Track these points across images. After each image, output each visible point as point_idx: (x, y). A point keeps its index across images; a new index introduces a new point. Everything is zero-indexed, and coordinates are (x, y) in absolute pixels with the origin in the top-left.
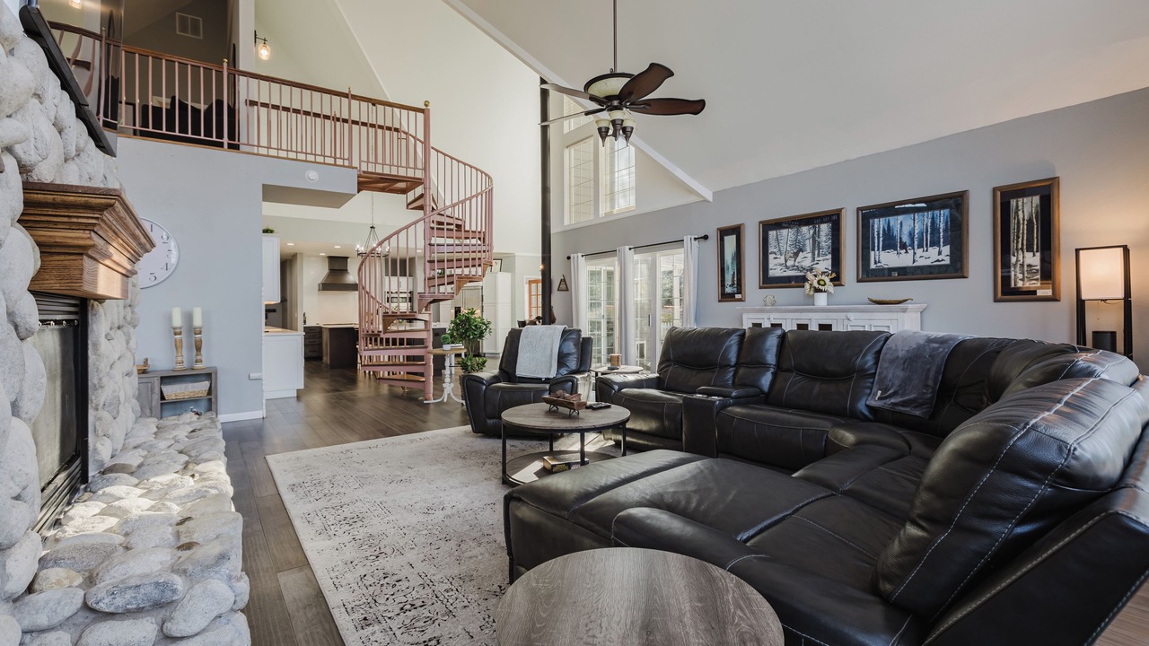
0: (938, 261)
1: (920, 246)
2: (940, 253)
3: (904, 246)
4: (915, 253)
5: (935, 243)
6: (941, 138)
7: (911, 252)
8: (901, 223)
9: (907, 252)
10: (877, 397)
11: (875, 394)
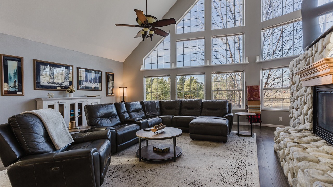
0: (97, 86)
1: (93, 82)
2: (97, 85)
3: (90, 81)
4: (92, 84)
5: (96, 82)
6: (97, 56)
7: (91, 83)
8: (89, 75)
9: (90, 83)
10: (148, 113)
11: (147, 113)
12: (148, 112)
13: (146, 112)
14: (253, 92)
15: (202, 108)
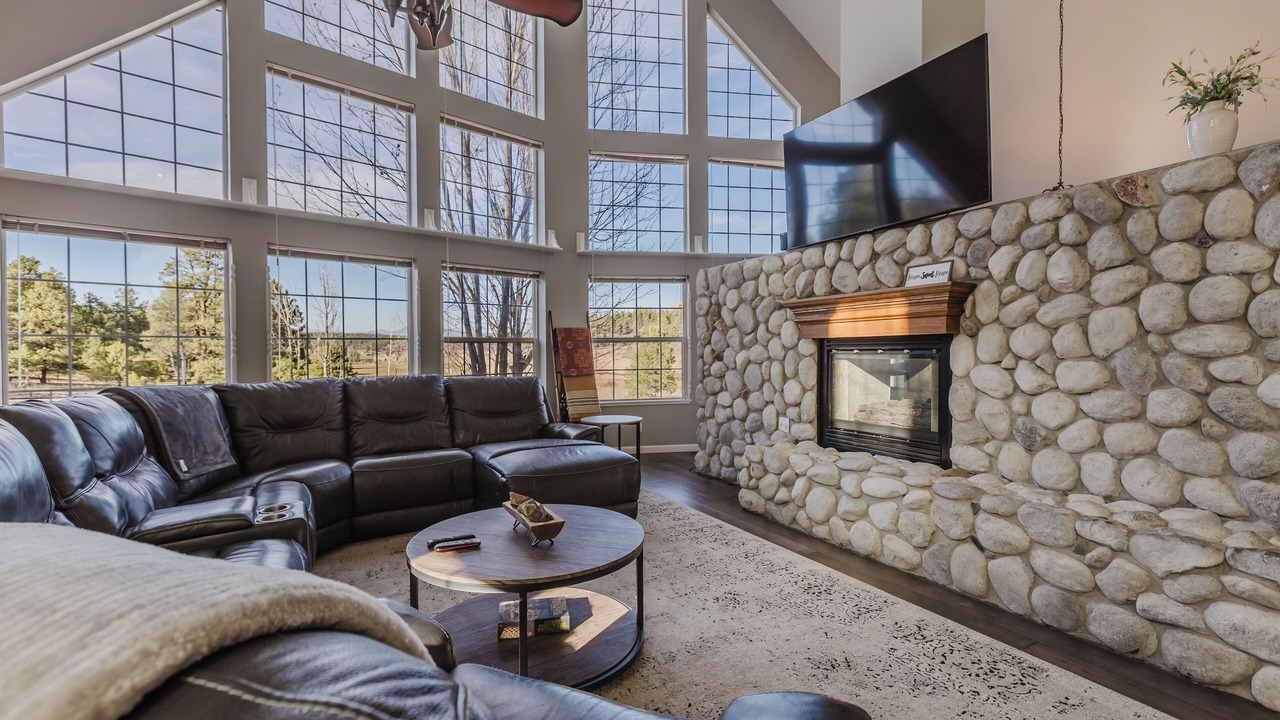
10: (185, 468)
11: (179, 465)
12: (182, 462)
13: (173, 461)
14: (575, 349)
15: (451, 414)
